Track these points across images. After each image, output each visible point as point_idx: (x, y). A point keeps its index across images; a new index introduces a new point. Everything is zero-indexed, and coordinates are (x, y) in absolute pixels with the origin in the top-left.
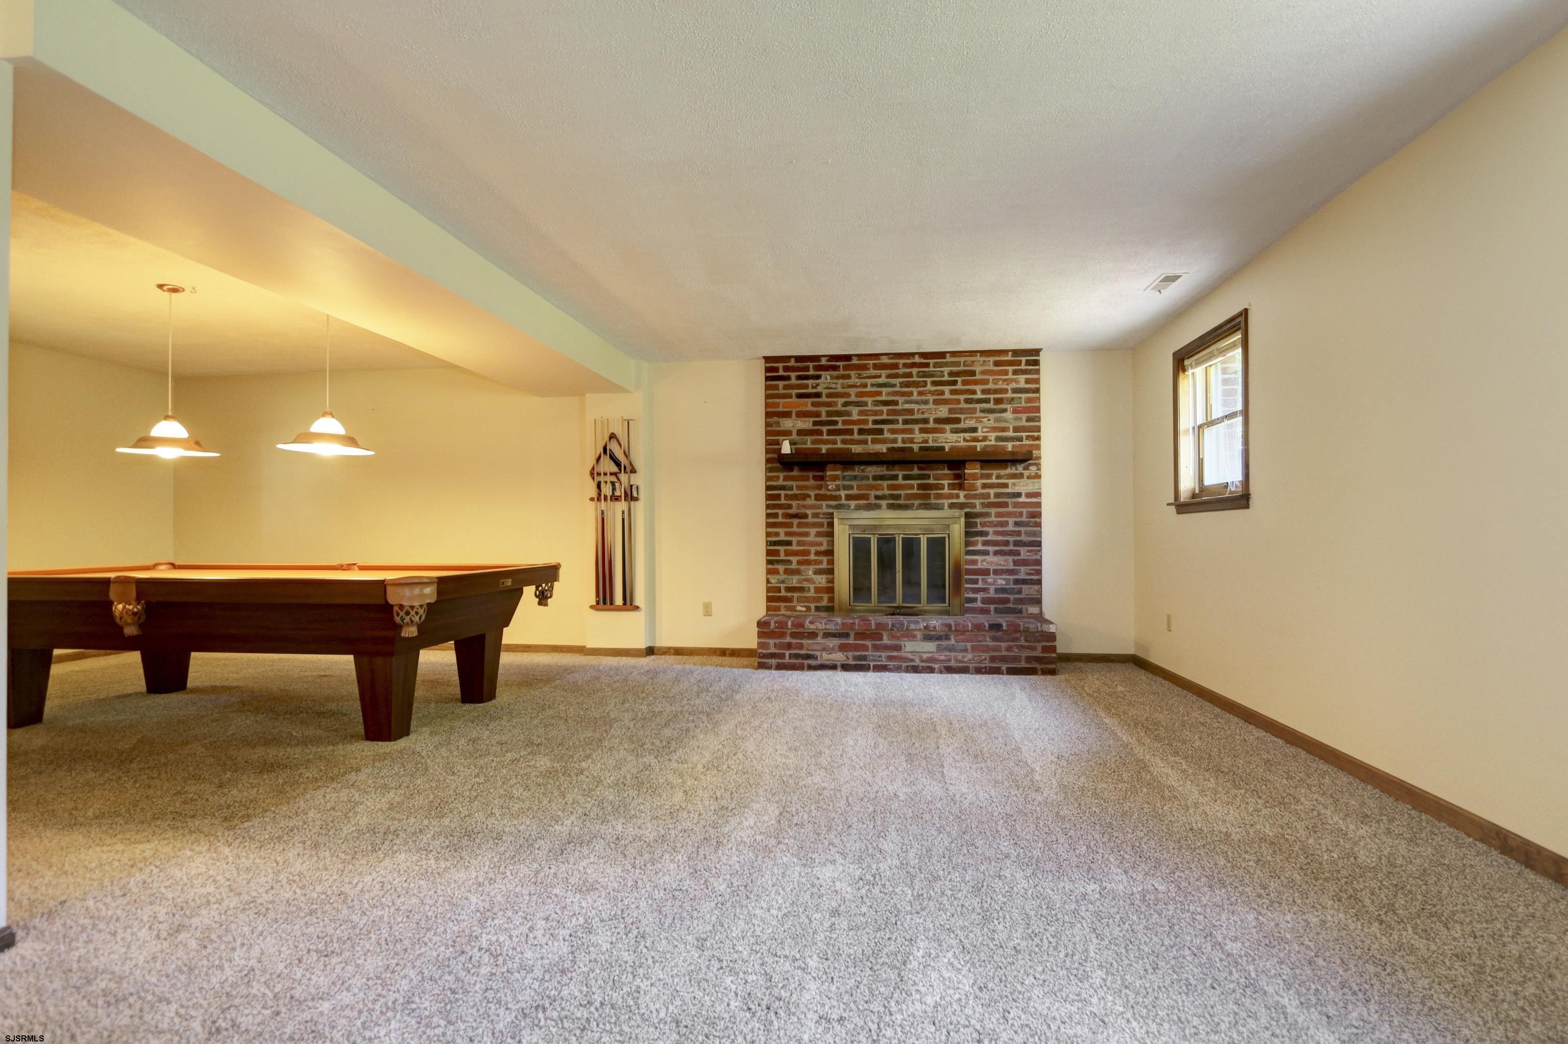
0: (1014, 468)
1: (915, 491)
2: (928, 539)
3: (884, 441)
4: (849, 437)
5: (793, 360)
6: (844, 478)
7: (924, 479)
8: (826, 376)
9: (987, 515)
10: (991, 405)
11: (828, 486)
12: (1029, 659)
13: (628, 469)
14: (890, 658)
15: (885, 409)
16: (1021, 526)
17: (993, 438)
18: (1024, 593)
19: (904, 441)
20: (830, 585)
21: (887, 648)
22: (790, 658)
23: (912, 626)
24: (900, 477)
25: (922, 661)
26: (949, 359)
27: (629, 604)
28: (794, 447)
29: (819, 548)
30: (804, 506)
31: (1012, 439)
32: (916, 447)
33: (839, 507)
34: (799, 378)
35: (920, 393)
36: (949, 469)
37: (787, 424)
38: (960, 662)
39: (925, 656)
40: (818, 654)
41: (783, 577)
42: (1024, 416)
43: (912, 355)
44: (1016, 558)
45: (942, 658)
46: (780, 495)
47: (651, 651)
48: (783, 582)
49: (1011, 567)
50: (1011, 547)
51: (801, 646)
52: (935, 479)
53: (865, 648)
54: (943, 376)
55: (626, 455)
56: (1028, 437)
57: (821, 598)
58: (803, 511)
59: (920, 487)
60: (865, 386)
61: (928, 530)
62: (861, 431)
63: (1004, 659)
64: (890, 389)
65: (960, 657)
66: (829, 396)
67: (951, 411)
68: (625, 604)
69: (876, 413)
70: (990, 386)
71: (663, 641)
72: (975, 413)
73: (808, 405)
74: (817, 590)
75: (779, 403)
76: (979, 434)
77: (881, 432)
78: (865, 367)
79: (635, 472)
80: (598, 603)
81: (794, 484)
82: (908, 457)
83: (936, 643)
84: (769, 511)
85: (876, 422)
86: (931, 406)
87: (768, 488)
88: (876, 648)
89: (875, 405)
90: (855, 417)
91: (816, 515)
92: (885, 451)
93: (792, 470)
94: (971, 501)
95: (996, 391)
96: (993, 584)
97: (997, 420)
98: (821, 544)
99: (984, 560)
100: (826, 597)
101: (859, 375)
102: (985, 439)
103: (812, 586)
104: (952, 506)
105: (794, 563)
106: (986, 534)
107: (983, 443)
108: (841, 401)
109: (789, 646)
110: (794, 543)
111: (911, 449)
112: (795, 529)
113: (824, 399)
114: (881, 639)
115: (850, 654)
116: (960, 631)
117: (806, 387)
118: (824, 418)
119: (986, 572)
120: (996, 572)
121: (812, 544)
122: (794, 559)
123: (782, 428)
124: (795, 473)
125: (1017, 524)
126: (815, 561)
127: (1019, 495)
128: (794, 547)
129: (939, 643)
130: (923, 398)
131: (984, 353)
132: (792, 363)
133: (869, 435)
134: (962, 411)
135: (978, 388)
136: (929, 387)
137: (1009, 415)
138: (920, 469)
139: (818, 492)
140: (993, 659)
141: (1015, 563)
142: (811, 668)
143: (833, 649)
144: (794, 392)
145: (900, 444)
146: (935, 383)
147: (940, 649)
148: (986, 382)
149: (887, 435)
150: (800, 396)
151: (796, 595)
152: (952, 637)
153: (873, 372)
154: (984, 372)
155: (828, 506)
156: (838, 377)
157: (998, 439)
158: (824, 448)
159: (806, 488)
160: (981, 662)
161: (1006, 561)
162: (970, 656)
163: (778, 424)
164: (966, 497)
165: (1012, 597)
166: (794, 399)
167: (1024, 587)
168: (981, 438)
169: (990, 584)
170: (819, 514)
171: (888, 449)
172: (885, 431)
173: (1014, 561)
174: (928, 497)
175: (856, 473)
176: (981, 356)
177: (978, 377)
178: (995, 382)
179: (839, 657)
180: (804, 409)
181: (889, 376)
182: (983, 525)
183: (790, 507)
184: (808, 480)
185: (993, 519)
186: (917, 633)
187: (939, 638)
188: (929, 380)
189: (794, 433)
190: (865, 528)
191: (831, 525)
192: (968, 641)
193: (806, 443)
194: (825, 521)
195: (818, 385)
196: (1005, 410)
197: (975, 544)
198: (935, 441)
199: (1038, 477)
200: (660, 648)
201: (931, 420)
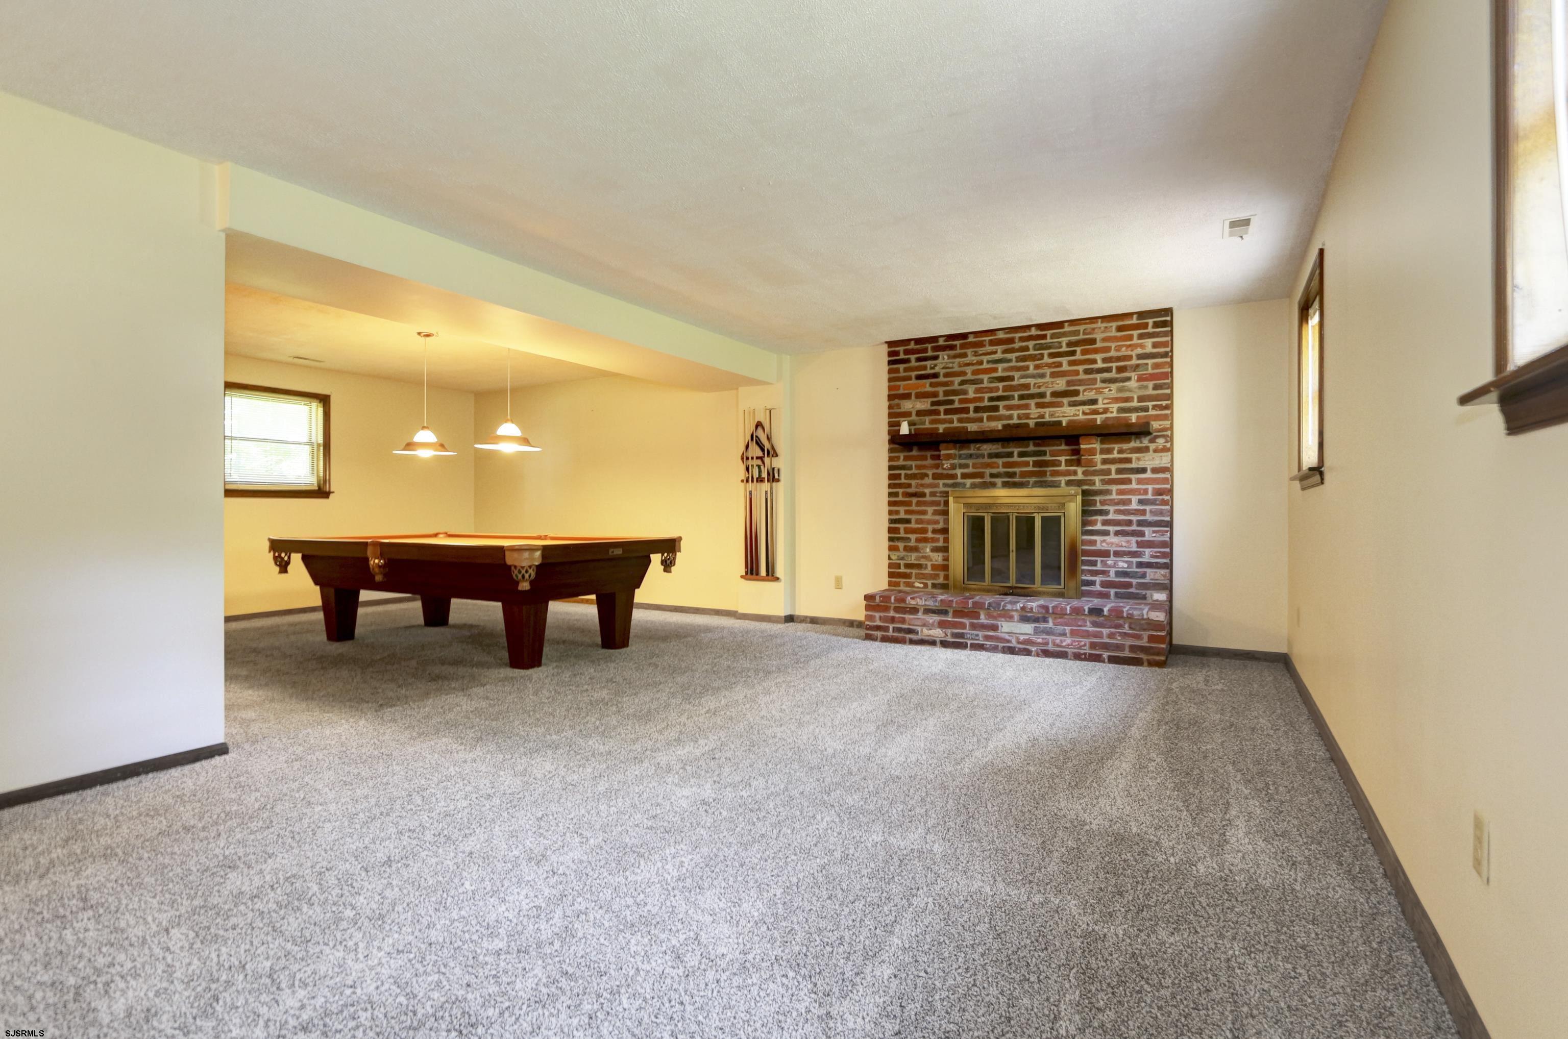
0: (1138, 441)
1: (1030, 468)
2: (1043, 518)
3: (999, 418)
4: (965, 416)
5: (913, 343)
6: (960, 457)
7: (1040, 455)
8: (944, 356)
9: (1108, 492)
10: (1113, 374)
11: (943, 465)
12: (1133, 648)
13: (771, 452)
14: (987, 638)
15: (1001, 385)
16: (1146, 504)
17: (1115, 410)
18: (1148, 577)
19: (1019, 417)
20: (945, 563)
21: (983, 627)
22: (893, 631)
23: (1009, 607)
24: (1016, 454)
25: (1019, 643)
26: (1067, 328)
27: (771, 575)
28: (913, 428)
29: (936, 526)
30: (922, 485)
31: (1136, 410)
32: (1032, 423)
33: (954, 485)
34: (919, 360)
35: (1037, 367)
36: (1067, 444)
37: (907, 405)
38: (1058, 646)
39: (1022, 638)
40: (919, 629)
41: (902, 553)
42: (1151, 384)
43: (1028, 327)
44: (1140, 539)
45: (1039, 640)
46: (900, 475)
47: (790, 619)
48: (902, 559)
49: (1134, 548)
50: (1134, 527)
51: (903, 621)
52: (1051, 456)
53: (963, 626)
54: (1061, 347)
55: (769, 439)
56: (1154, 407)
57: (938, 575)
58: (921, 490)
59: (1036, 464)
60: (981, 363)
61: (1042, 508)
62: (977, 410)
63: (1105, 647)
64: (1006, 365)
65: (1058, 641)
66: (946, 375)
67: (1069, 383)
68: (768, 575)
69: (991, 390)
70: (1113, 353)
71: (802, 610)
72: (1096, 384)
73: (926, 386)
74: (934, 567)
75: (899, 386)
76: (1100, 406)
77: (996, 409)
78: (981, 344)
79: (777, 456)
80: (747, 573)
81: (913, 463)
82: (1021, 433)
83: (1033, 625)
84: (891, 490)
85: (991, 399)
86: (1048, 379)
87: (891, 468)
88: (974, 627)
89: (991, 382)
90: (971, 395)
91: (933, 494)
92: (1000, 427)
93: (911, 450)
94: (1089, 478)
95: (1119, 359)
96: (1114, 567)
97: (1120, 390)
98: (937, 522)
99: (1104, 541)
100: (942, 574)
101: (976, 352)
102: (1106, 411)
103: (929, 564)
104: (1069, 483)
105: (913, 540)
106: (1106, 513)
107: (1104, 416)
108: (957, 380)
109: (893, 620)
110: (913, 521)
111: (1027, 425)
112: (914, 508)
113: (942, 379)
114: (978, 618)
115: (949, 631)
116: (1059, 614)
117: (925, 368)
118: (941, 397)
119: (1105, 554)
120: (1117, 554)
121: (929, 522)
122: (913, 537)
123: (902, 410)
124: (915, 453)
125: (1141, 502)
126: (932, 538)
127: (1144, 470)
128: (913, 525)
129: (1037, 625)
130: (1040, 371)
131: (1105, 318)
132: (912, 346)
133: (984, 412)
134: (1081, 382)
135: (1099, 357)
136: (1046, 360)
137: (1133, 384)
138: (1035, 445)
139: (935, 471)
140: (1093, 646)
141: (1139, 544)
142: (912, 642)
143: (933, 625)
144: (914, 374)
145: (1015, 421)
146: (1051, 355)
147: (1037, 631)
148: (1108, 349)
149: (1002, 412)
150: (919, 377)
151: (914, 571)
152: (1050, 620)
153: (989, 348)
154: (1104, 340)
155: (945, 485)
156: (955, 357)
157: (1121, 410)
158: (941, 428)
159: (924, 467)
160: (1080, 648)
161: (1128, 542)
162: (1068, 641)
163: (898, 406)
164: (1084, 473)
165: (1134, 581)
166: (914, 381)
167: (1148, 570)
168: (1101, 410)
169: (1110, 567)
170: (936, 492)
171: (1004, 426)
172: (1001, 408)
173: (1137, 542)
174: (1044, 474)
175: (972, 452)
176: (1102, 322)
177: (1099, 345)
178: (1118, 349)
179: (937, 633)
180: (923, 390)
181: (1005, 352)
182: (1103, 503)
183: (909, 486)
184: (926, 459)
185: (1114, 496)
186: (1014, 613)
187: (1036, 620)
188: (1046, 352)
189: (914, 414)
190: (980, 506)
191: (946, 503)
192: (1067, 625)
193: (924, 423)
194: (942, 500)
195: (936, 365)
196: (1129, 379)
197: (1094, 523)
198: (1051, 415)
199: (1169, 450)
200: (798, 617)
201: (1048, 394)
